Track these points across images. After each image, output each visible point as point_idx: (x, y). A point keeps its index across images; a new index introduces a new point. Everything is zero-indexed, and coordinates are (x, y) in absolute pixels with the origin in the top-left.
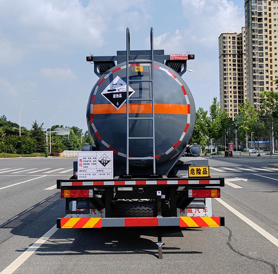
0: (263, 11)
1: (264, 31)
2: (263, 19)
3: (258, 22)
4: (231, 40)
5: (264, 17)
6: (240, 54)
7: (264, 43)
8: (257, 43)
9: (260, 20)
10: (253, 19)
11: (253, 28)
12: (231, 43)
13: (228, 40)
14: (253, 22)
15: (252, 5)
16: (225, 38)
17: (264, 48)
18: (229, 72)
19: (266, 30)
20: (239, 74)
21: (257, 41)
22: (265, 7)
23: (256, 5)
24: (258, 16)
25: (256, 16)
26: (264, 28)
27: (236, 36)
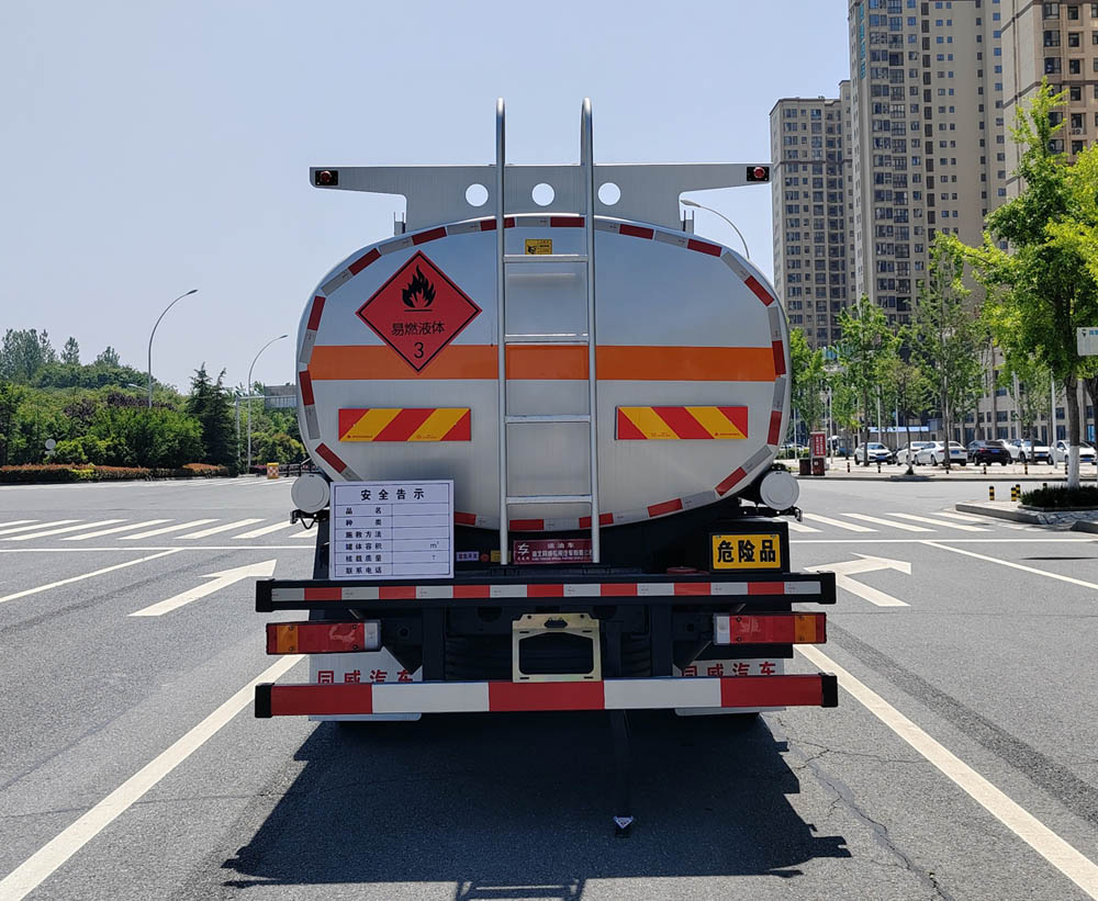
0: (906, 31)
1: (907, 91)
2: (906, 56)
3: (891, 65)
4: (808, 121)
5: (906, 48)
6: (837, 162)
7: (909, 127)
8: (887, 129)
9: (895, 59)
10: (874, 57)
11: (876, 82)
12: (809, 127)
13: (800, 120)
14: (875, 64)
15: (872, 12)
16: (788, 112)
17: (909, 145)
18: (802, 216)
19: (914, 91)
20: (833, 224)
21: (887, 123)
22: (910, 19)
23: (884, 12)
24: (891, 47)
25: (885, 47)
26: (908, 82)
27: (823, 109)
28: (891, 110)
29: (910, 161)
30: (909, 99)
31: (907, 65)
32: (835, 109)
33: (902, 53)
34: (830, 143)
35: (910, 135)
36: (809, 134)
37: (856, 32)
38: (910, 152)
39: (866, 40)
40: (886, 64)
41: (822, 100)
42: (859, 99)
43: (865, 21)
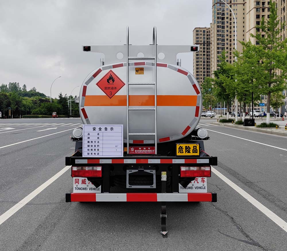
0: (226, 12)
1: (226, 27)
2: (226, 18)
3: (222, 20)
4: (202, 33)
5: (226, 16)
6: (209, 44)
7: (226, 36)
8: (220, 36)
9: (223, 19)
10: (218, 18)
11: (218, 25)
12: (202, 35)
13: (200, 33)
14: (218, 20)
15: (217, 7)
16: (197, 31)
17: (226, 40)
18: (200, 56)
19: (227, 27)
20: (208, 59)
21: (220, 34)
22: (227, 9)
23: (221, 7)
24: (222, 16)
25: (221, 16)
26: (226, 24)
27: (206, 30)
28: (221, 31)
29: (226, 44)
30: (226, 29)
31: (226, 20)
32: (209, 30)
33: (225, 17)
34: (207, 39)
35: (226, 38)
36: (202, 36)
37: (214, 12)
38: (226, 42)
39: (216, 14)
40: (221, 20)
41: (205, 28)
42: (214, 28)
43: (216, 9)
